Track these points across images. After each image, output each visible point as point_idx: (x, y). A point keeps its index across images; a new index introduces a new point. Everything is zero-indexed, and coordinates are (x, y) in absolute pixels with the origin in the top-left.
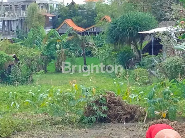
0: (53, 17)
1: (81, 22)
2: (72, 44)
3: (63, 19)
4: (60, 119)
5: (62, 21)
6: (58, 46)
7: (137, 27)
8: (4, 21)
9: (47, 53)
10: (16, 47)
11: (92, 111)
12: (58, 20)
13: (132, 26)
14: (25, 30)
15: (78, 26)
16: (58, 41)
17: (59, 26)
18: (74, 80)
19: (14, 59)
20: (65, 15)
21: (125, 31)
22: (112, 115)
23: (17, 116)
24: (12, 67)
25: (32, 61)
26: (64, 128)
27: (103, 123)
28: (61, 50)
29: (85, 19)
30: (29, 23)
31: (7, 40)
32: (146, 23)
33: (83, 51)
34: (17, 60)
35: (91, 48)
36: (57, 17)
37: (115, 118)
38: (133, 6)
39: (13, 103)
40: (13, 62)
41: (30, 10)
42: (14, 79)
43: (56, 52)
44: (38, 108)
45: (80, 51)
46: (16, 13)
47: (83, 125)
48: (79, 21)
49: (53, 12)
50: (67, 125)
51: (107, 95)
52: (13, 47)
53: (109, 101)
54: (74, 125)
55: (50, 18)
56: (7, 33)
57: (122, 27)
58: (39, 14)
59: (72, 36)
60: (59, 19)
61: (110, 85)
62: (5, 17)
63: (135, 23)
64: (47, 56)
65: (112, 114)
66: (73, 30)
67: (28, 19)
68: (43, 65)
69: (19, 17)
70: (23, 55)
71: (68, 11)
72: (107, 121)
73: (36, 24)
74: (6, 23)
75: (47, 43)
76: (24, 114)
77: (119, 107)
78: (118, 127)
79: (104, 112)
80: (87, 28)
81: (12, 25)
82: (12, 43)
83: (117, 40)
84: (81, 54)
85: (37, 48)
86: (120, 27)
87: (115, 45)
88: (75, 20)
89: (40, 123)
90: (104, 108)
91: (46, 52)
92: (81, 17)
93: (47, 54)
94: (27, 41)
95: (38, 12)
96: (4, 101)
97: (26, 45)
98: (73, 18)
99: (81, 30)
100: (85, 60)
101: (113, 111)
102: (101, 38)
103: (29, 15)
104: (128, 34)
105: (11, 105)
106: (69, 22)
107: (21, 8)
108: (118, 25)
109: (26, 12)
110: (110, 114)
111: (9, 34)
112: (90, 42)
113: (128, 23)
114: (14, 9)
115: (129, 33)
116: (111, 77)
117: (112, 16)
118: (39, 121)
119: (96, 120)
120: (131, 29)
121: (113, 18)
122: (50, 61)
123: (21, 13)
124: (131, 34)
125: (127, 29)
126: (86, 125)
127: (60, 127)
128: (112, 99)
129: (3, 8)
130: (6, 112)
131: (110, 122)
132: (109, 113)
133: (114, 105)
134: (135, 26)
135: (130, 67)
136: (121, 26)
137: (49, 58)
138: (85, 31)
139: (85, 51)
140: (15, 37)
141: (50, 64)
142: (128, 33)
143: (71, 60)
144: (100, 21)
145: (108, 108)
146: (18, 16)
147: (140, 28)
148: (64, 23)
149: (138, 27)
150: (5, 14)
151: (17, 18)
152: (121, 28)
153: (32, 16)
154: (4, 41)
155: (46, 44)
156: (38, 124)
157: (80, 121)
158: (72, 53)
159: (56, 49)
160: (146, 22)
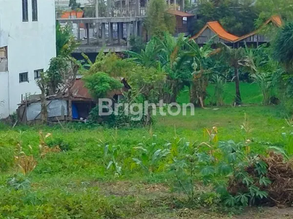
0: (188, 18)
1: (233, 25)
2: (217, 62)
3: (204, 21)
4: (186, 197)
5: (203, 23)
6: (195, 65)
8: (112, 24)
9: (177, 75)
10: (128, 66)
11: (243, 186)
12: (197, 22)
14: (144, 38)
15: (229, 32)
17: (198, 33)
18: (214, 128)
19: (123, 85)
20: (208, 15)
22: (277, 193)
23: (115, 187)
24: (118, 99)
25: (150, 89)
26: (191, 214)
27: (260, 208)
28: (199, 72)
29: (240, 22)
30: (151, 27)
31: (114, 54)
33: (236, 73)
34: (127, 87)
35: (249, 68)
36: (195, 17)
37: (282, 199)
39: (111, 163)
40: (120, 91)
41: (153, 6)
42: (122, 118)
43: (192, 74)
44: (151, 173)
45: (231, 73)
46: (131, 10)
47: (226, 209)
48: (230, 24)
49: (189, 10)
50: (197, 208)
51: (269, 158)
52: (123, 66)
53: (272, 168)
54: (210, 209)
55: (185, 19)
56: (116, 42)
58: (166, 13)
59: (219, 49)
60: (198, 20)
61: (277, 131)
62: (113, 17)
64: (177, 79)
65: (277, 191)
66: (220, 39)
67: (149, 20)
68: (170, 94)
69: (136, 17)
70: (137, 80)
71: (212, 8)
72: (267, 203)
73: (162, 28)
74: (115, 26)
75: (178, 59)
76: (127, 183)
77: (290, 179)
78: (288, 215)
79: (263, 188)
80: (242, 36)
81: (125, 30)
82: (123, 58)
83: (291, 55)
84: (232, 78)
85: (161, 67)
87: (288, 64)
88: (224, 23)
89: (151, 204)
90: (263, 181)
91: (175, 74)
92: (233, 19)
93: (177, 78)
94: (146, 56)
95: (166, 10)
96: (99, 157)
97: (143, 62)
98: (221, 20)
99: (233, 38)
100: (237, 87)
101: (279, 186)
102: (264, 52)
103: (151, 14)
105: (108, 167)
106: (214, 25)
107: (139, 3)
109: (146, 9)
110: (273, 192)
111: (119, 44)
112: (246, 58)
114: (127, 4)
116: (279, 117)
117: (284, 18)
118: (150, 200)
119: (249, 200)
121: (286, 20)
122: (183, 88)
123: (139, 10)
126: (232, 209)
127: (185, 213)
128: (278, 164)
129: (111, 3)
130: (98, 178)
131: (273, 204)
132: (271, 189)
133: (281, 176)
137: (180, 84)
138: (239, 40)
139: (238, 74)
140: (129, 49)
141: (181, 92)
143: (216, 87)
144: (265, 25)
145: (271, 180)
146: (133, 15)
148: (206, 27)
150: (114, 12)
151: (132, 19)
153: (156, 16)
154: (109, 56)
155: (176, 61)
156: (149, 206)
157: (220, 202)
158: (218, 77)
159: (192, 69)
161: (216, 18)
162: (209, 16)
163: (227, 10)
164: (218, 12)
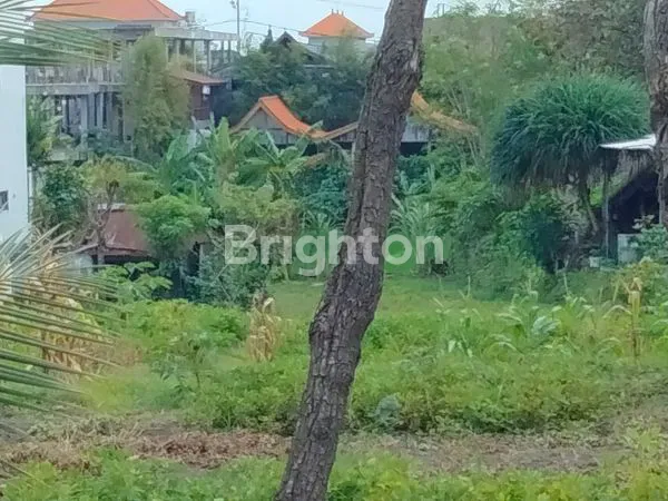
0: (213, 87)
3: (250, 95)
5: (249, 101)
7: (598, 127)
12: (232, 98)
13: (579, 124)
16: (272, 169)
17: (241, 120)
20: (256, 81)
21: (556, 140)
24: (202, 252)
32: (625, 114)
36: (229, 87)
38: (541, 56)
48: (305, 102)
55: (206, 90)
57: (543, 125)
58: (166, 76)
60: (235, 93)
63: (591, 114)
66: (288, 134)
67: (130, 90)
69: (100, 83)
71: (268, 67)
83: (523, 168)
86: (539, 126)
87: (518, 185)
88: (293, 98)
92: (313, 89)
95: (166, 68)
98: (284, 93)
104: (567, 149)
108: (530, 119)
111: (58, 144)
113: (563, 111)
115: (570, 147)
120: (577, 133)
124: (577, 150)
125: (563, 132)
134: (590, 122)
135: (567, 263)
136: (541, 122)
142: (564, 147)
146: (94, 80)
147: (606, 129)
149: (602, 126)
151: (91, 89)
152: (542, 129)
160: (627, 110)
161: (274, 88)
162: (260, 84)
163: (301, 69)
164: (280, 75)
